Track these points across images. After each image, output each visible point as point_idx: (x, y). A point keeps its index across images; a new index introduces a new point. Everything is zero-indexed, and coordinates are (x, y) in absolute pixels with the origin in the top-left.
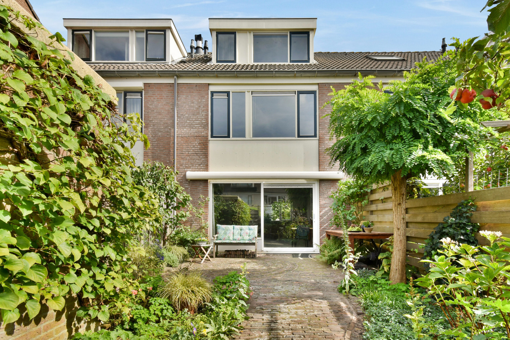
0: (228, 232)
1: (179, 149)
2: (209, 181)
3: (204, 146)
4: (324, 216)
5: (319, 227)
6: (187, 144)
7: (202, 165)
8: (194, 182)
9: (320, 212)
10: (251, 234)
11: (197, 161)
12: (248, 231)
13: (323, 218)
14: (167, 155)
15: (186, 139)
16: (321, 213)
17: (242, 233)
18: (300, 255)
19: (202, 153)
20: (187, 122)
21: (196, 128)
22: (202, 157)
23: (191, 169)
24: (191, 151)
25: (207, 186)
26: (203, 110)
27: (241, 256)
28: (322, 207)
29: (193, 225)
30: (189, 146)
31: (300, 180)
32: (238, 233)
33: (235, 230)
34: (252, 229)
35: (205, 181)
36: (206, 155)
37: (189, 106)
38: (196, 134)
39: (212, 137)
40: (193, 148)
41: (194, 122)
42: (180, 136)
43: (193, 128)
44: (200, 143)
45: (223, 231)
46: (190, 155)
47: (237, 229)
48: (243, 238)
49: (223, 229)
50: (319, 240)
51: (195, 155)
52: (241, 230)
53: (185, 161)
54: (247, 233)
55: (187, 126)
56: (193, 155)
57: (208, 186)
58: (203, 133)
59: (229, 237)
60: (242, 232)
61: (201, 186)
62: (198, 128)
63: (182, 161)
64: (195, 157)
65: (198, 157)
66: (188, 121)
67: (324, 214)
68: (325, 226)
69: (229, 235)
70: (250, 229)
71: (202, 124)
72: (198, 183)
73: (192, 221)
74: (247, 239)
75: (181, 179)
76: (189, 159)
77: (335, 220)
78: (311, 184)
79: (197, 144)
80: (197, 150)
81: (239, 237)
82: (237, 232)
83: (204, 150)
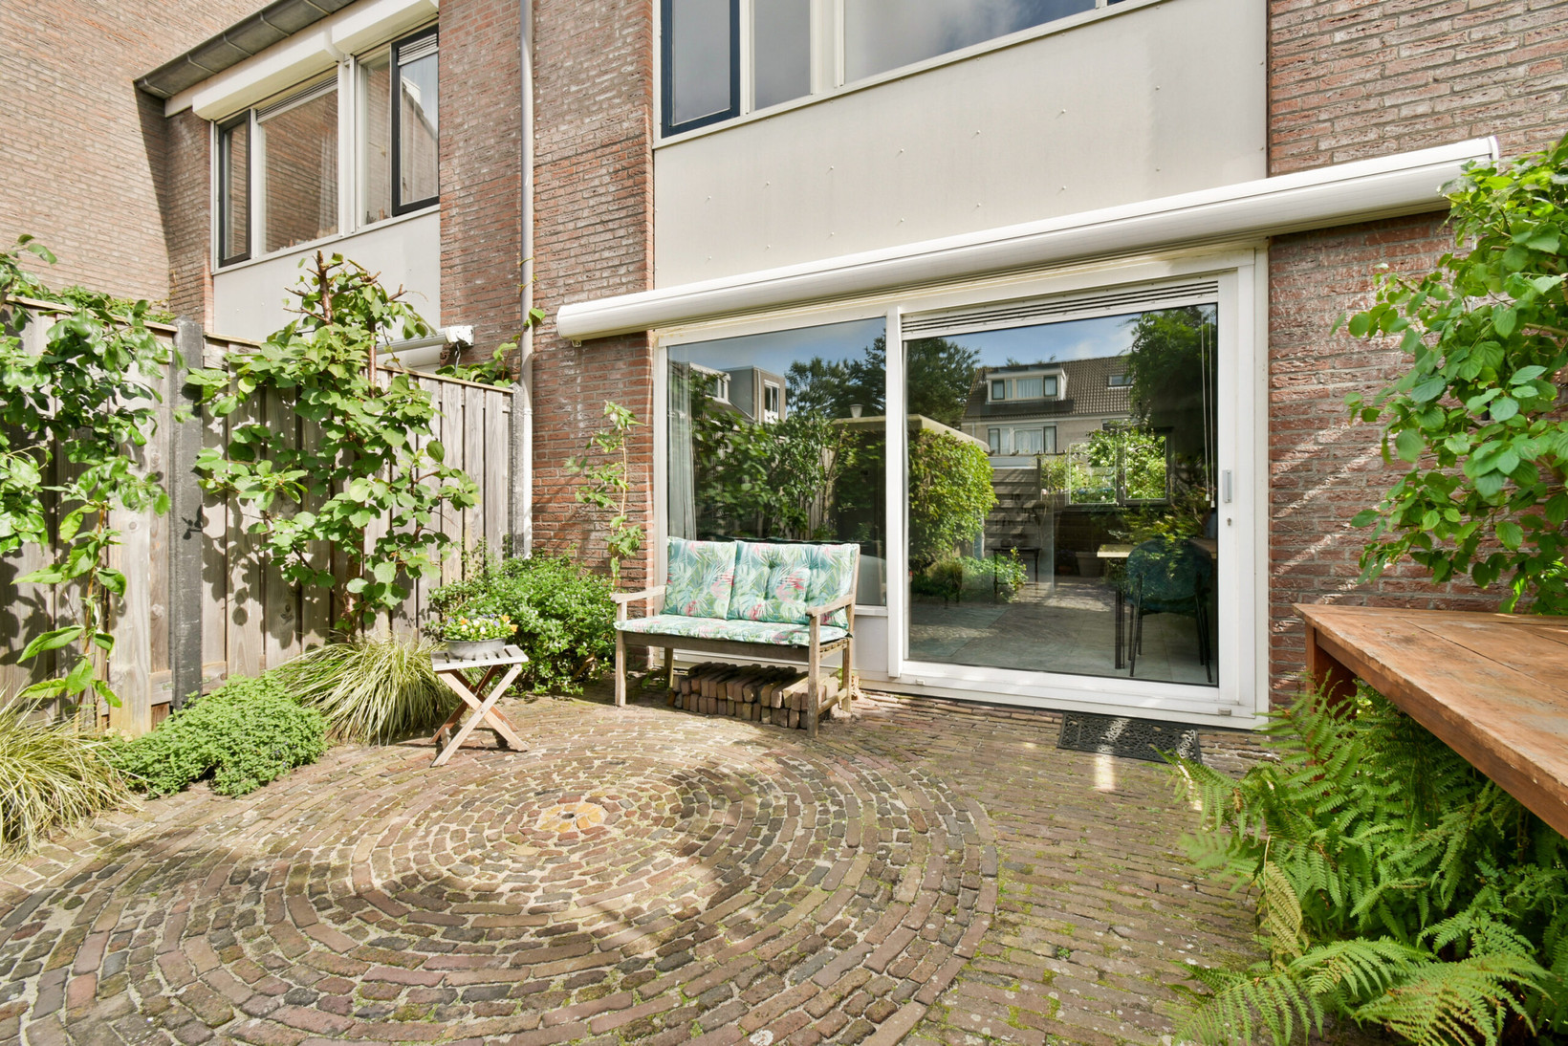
0: (710, 577)
1: (544, 215)
2: (652, 336)
3: (630, 182)
4: (1310, 483)
5: (1264, 560)
6: (569, 189)
7: (623, 270)
8: (595, 345)
9: (1275, 456)
10: (816, 592)
11: (606, 254)
12: (805, 573)
13: (1293, 498)
14: (507, 251)
15: (565, 167)
16: (1284, 465)
17: (774, 582)
18: (1115, 731)
19: (623, 213)
20: (568, 92)
21: (600, 110)
22: (622, 232)
23: (584, 295)
24: (586, 213)
25: (642, 361)
26: (629, 17)
27: (746, 709)
28: (1286, 425)
29: (593, 535)
30: (579, 196)
31: (1127, 263)
32: (756, 584)
33: (743, 567)
34: (824, 565)
35: (633, 340)
36: (638, 222)
37: (577, 19)
38: (602, 136)
39: (668, 130)
40: (592, 202)
41: (594, 84)
42: (549, 158)
43: (590, 113)
44: (616, 172)
45: (690, 571)
46: (579, 233)
47: (755, 562)
48: (777, 608)
49: (691, 561)
50: (1264, 645)
51: (600, 228)
52: (772, 566)
53: (564, 264)
54: (797, 586)
55: (569, 111)
56: (591, 230)
57: (645, 362)
58: (625, 125)
59: (711, 603)
60: (778, 575)
61: (620, 364)
62: (612, 107)
63: (553, 265)
64: (597, 238)
65: (609, 236)
66: (573, 88)
67: (1306, 466)
68: (1313, 549)
69: (713, 590)
70: (813, 564)
71: (624, 83)
72: (610, 354)
73: (589, 521)
74: (796, 615)
75: (552, 344)
76: (578, 251)
77: (1410, 520)
78: (1208, 281)
79: (607, 179)
80: (604, 208)
81: (761, 600)
82: (753, 574)
83: (631, 201)
